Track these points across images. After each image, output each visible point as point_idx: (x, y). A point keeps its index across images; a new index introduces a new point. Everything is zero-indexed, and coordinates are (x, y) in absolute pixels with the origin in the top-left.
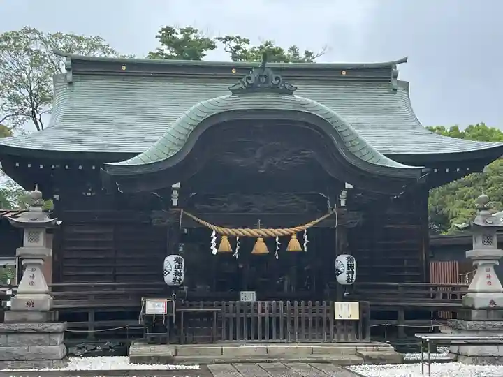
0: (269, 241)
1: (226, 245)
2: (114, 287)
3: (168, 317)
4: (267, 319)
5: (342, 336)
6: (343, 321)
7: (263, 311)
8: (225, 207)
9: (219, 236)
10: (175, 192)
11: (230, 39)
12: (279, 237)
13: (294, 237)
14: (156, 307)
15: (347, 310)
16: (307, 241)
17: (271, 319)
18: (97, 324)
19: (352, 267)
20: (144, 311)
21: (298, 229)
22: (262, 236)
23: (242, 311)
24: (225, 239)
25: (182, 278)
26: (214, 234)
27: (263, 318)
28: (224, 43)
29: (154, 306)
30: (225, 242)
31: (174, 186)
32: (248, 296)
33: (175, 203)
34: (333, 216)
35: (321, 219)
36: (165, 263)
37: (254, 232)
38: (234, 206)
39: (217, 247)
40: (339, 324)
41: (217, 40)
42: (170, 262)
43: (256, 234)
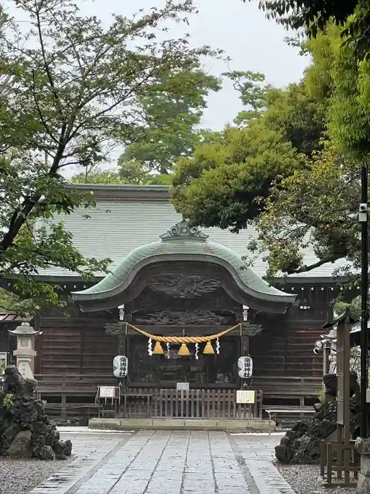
0: (191, 346)
1: (159, 349)
2: (81, 378)
3: (116, 400)
4: (187, 403)
5: (242, 414)
6: (242, 405)
7: (185, 397)
8: (159, 321)
9: (154, 342)
10: (122, 311)
11: (240, 74)
12: (199, 343)
13: (209, 343)
14: (107, 392)
15: (246, 396)
16: (219, 347)
17: (190, 402)
18: (68, 405)
19: (248, 365)
20: (99, 395)
21: (212, 337)
22: (186, 343)
23: (169, 396)
24: (158, 344)
25: (126, 372)
26: (150, 340)
27: (185, 402)
28: (232, 79)
29: (106, 391)
30: (158, 347)
31: (119, 307)
32: (183, 386)
33: (122, 318)
34: (238, 328)
35: (229, 330)
36: (114, 361)
37: (180, 339)
38: (166, 320)
39: (152, 350)
40: (240, 406)
41: (224, 76)
42: (117, 360)
43: (181, 341)
